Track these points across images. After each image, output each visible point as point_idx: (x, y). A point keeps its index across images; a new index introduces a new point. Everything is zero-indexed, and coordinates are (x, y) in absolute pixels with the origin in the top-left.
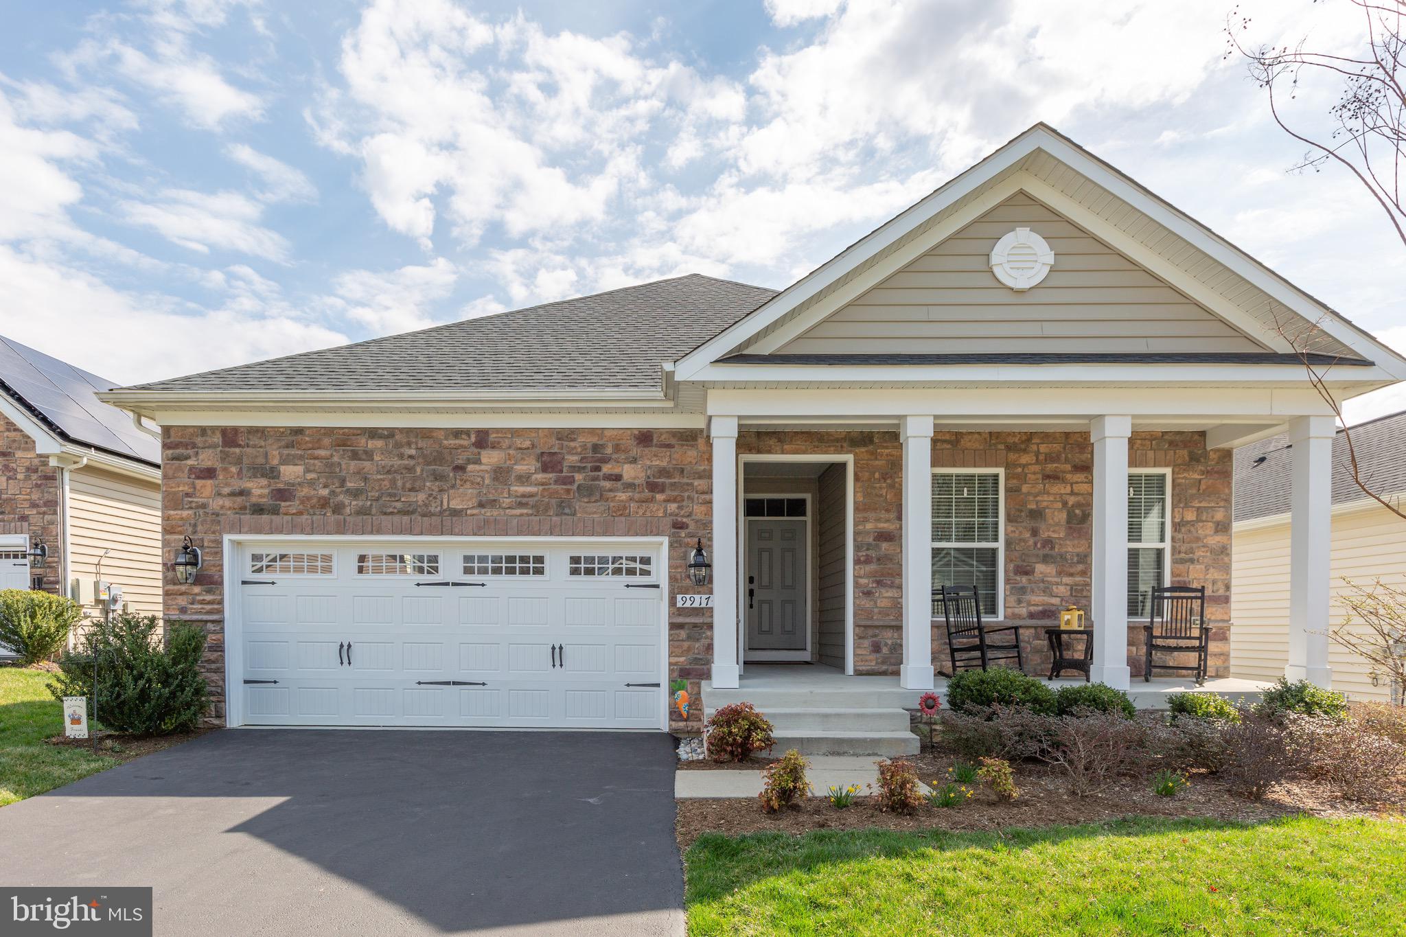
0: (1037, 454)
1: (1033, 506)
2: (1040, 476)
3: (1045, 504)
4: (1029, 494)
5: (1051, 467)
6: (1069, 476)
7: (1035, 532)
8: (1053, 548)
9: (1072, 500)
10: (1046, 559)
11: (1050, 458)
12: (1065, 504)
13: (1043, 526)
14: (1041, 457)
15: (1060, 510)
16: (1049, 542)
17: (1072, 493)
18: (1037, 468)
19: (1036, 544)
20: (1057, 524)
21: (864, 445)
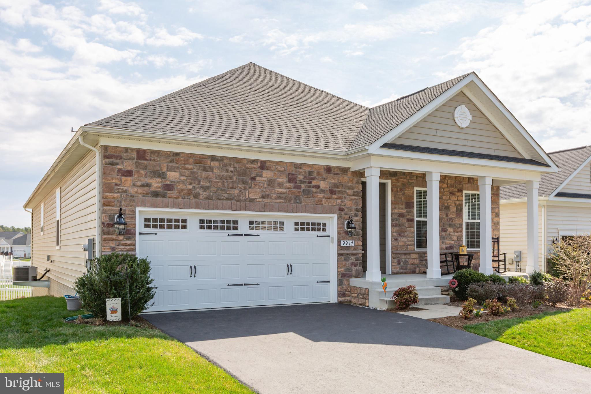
0: (447, 184)
1: (446, 205)
2: (448, 193)
3: (450, 204)
4: (445, 200)
5: (451, 189)
6: (456, 193)
7: (447, 215)
8: (452, 221)
9: (458, 203)
10: (450, 226)
11: (451, 186)
12: (455, 204)
13: (449, 213)
14: (449, 185)
15: (454, 207)
16: (451, 219)
17: (457, 200)
18: (447, 190)
19: (447, 220)
20: (453, 212)
21: (395, 177)
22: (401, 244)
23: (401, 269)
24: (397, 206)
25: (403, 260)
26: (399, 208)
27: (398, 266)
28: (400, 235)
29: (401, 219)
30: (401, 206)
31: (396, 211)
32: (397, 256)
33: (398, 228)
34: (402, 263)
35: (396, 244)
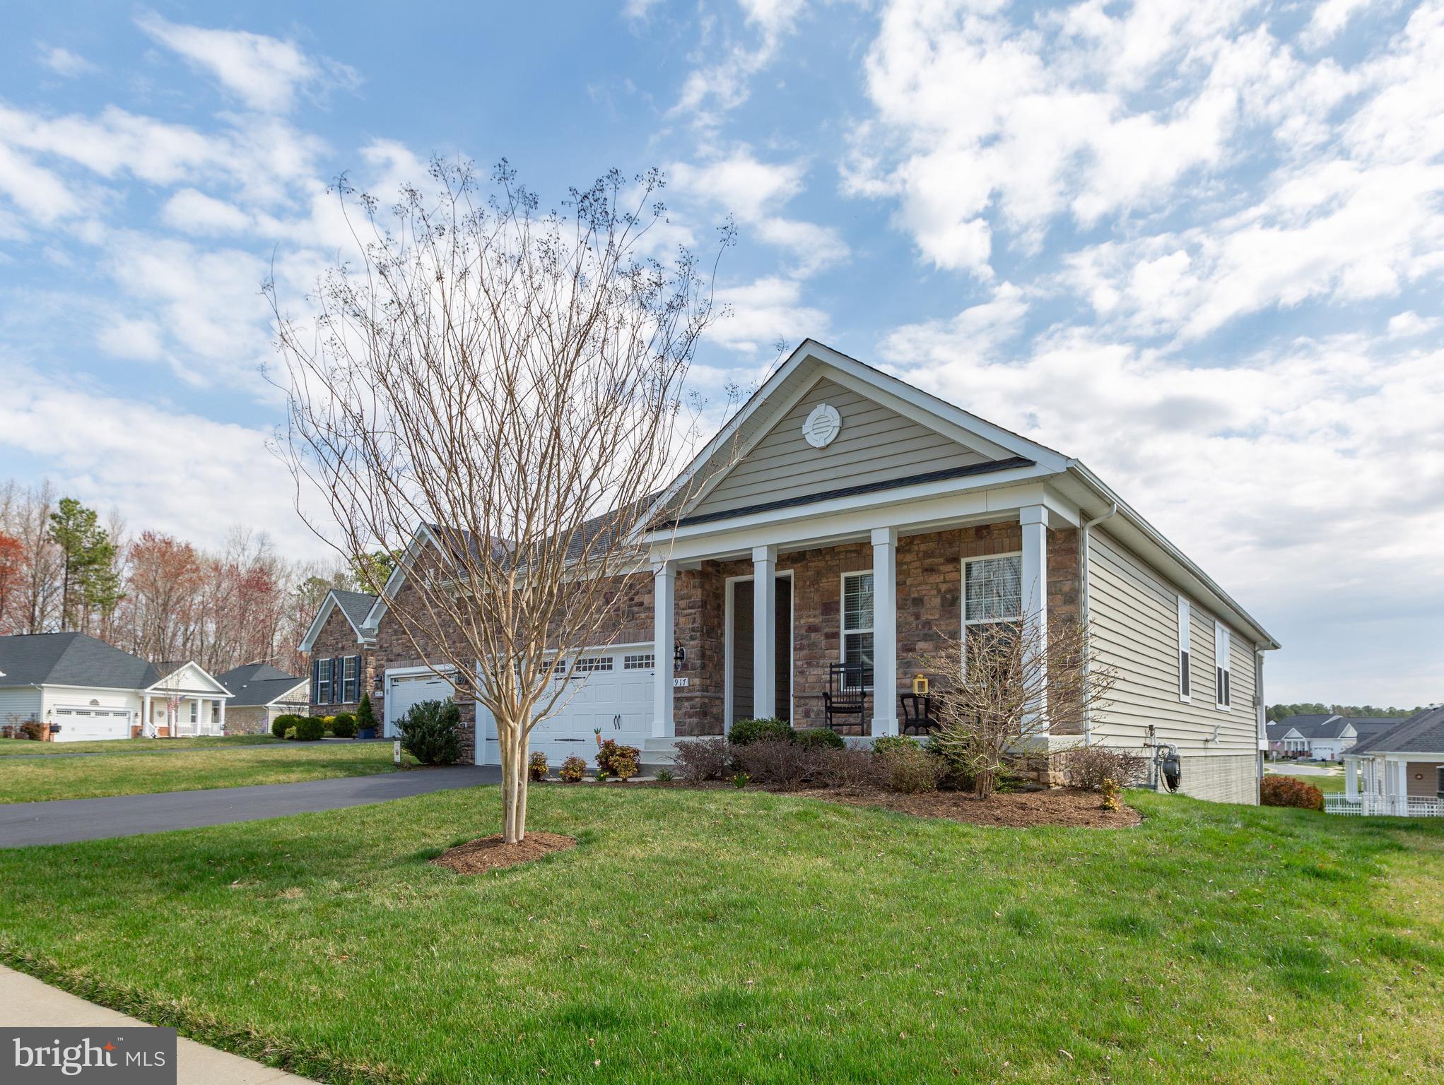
0: (918, 552)
1: (916, 595)
2: (920, 570)
3: (924, 592)
4: (911, 585)
5: (928, 561)
6: (942, 568)
7: (917, 617)
8: (930, 628)
9: (943, 587)
10: (926, 638)
11: (928, 555)
12: (939, 591)
13: (923, 611)
14: (921, 554)
15: (935, 596)
16: (928, 624)
17: (945, 582)
18: (918, 564)
19: (917, 626)
20: (934, 608)
21: (800, 561)
22: (811, 679)
23: (811, 725)
24: (805, 613)
25: (815, 709)
26: (809, 616)
27: (804, 721)
28: (809, 664)
29: (813, 635)
30: (812, 612)
31: (803, 622)
32: (802, 701)
33: (805, 652)
34: (812, 715)
35: (800, 679)
